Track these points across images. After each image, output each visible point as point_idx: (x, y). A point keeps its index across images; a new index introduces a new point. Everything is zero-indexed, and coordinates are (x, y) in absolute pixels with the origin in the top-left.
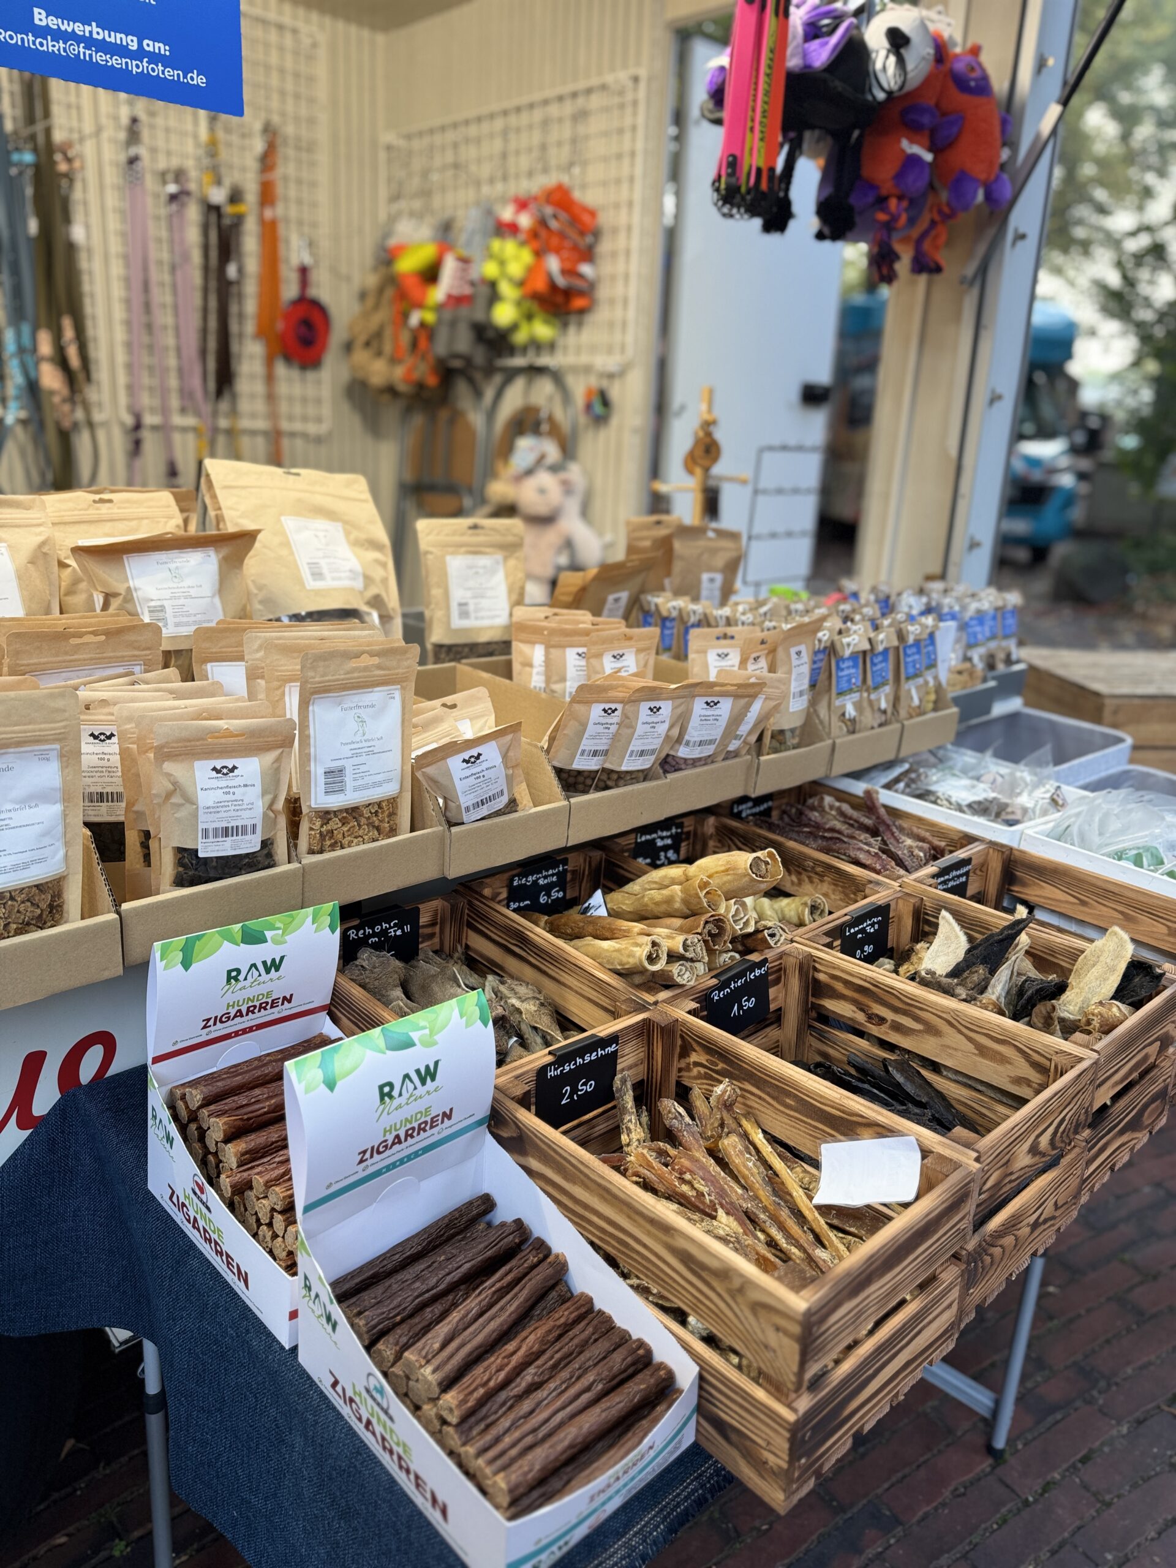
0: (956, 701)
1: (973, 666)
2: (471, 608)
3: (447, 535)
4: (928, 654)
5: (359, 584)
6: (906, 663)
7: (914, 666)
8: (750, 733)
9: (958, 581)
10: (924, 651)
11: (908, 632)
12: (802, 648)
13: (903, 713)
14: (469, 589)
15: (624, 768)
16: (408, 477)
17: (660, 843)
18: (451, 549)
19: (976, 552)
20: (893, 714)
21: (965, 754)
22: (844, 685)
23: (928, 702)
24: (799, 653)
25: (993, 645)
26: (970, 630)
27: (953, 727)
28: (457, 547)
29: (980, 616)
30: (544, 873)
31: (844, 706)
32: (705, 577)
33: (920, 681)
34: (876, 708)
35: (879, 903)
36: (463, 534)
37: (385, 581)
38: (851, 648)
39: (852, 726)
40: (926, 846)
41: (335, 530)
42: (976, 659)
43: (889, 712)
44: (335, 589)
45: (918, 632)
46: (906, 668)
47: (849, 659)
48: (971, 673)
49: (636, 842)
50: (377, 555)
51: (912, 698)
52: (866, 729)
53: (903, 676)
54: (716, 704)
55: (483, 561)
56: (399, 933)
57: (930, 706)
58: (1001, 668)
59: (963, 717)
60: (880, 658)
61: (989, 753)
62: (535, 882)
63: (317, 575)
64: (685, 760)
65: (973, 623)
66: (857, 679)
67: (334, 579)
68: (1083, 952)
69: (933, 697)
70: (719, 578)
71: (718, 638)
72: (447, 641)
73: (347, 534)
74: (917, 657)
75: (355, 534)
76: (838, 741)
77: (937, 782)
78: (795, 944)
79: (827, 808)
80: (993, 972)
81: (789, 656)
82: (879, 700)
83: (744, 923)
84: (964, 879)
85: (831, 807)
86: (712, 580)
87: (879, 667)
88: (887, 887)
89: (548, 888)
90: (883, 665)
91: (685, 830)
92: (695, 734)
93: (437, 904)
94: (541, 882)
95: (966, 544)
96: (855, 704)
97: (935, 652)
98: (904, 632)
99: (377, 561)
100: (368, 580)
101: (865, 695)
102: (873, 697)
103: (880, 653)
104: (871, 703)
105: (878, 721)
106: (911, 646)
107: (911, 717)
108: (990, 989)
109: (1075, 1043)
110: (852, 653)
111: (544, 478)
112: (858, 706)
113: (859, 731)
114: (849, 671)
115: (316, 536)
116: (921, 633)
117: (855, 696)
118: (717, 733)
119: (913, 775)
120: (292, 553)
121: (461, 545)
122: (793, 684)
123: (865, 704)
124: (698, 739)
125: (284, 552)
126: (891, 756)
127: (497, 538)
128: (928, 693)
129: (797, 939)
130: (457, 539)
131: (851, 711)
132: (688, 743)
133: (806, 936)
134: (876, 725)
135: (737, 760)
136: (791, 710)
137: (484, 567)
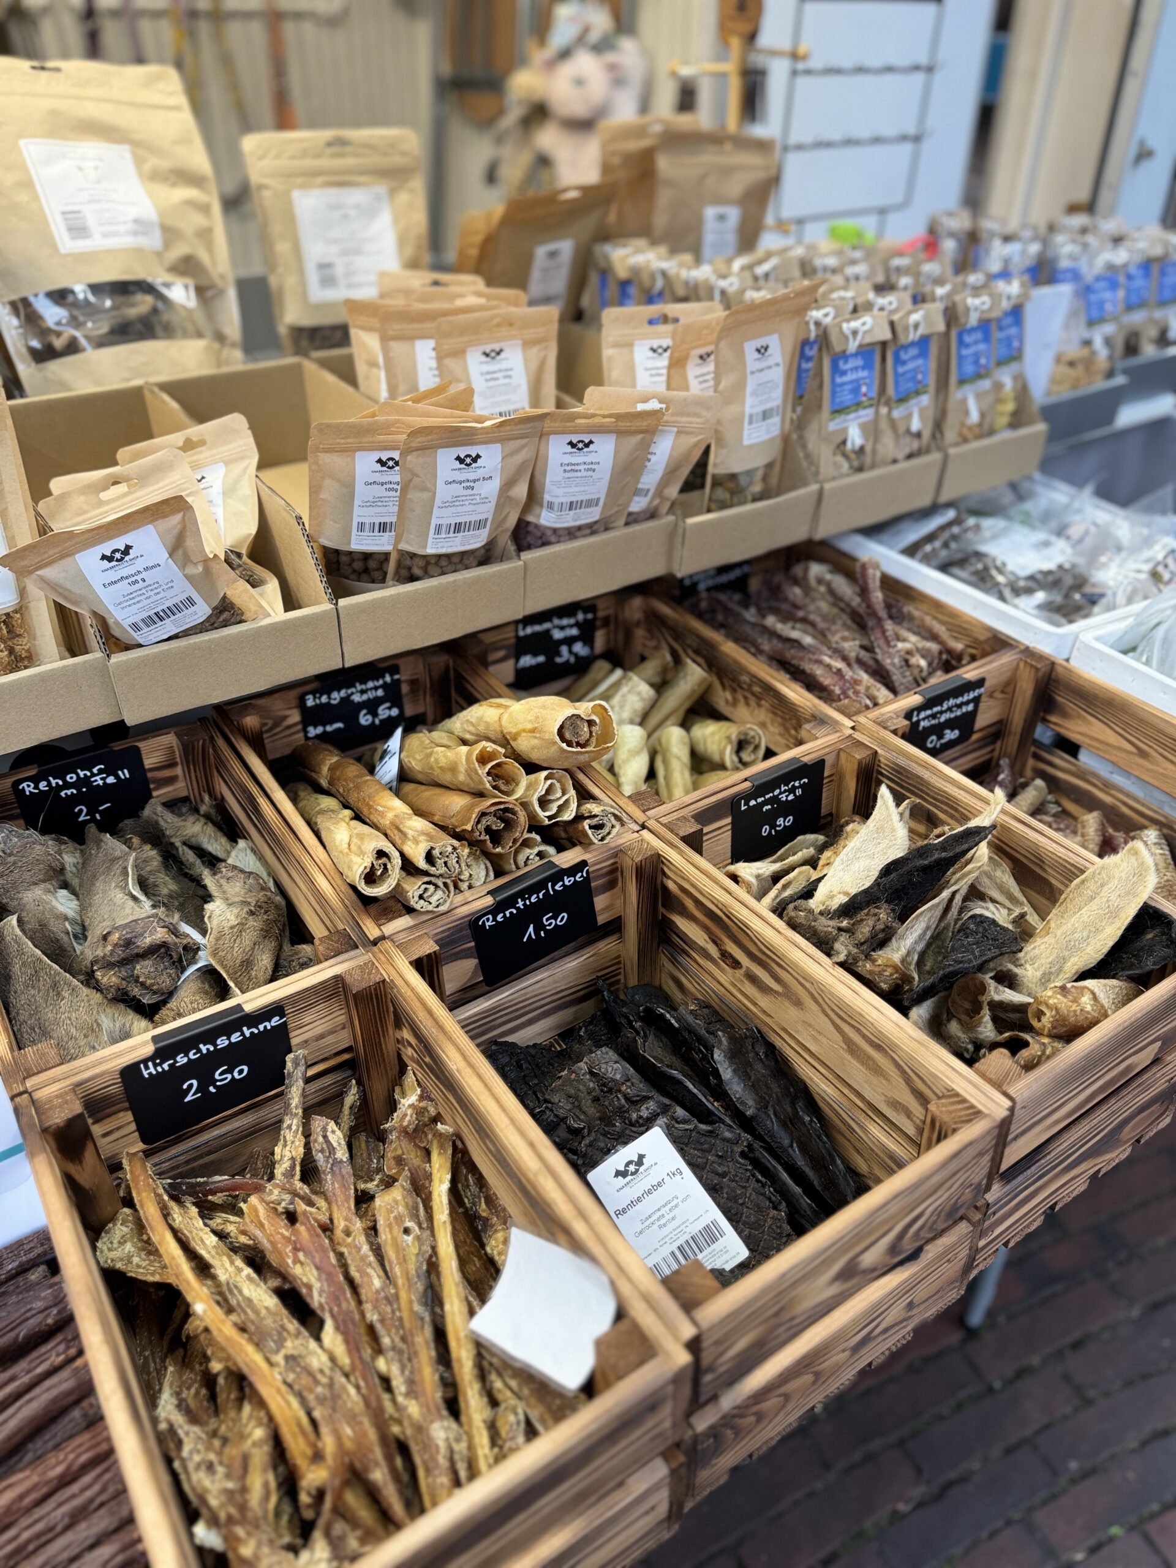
0: (1049, 413)
1: (1094, 353)
2: (339, 270)
3: (293, 157)
4: (1008, 340)
5: (154, 241)
6: (960, 357)
7: (976, 362)
8: (665, 482)
9: (1111, 212)
10: (997, 335)
11: (967, 310)
12: (773, 341)
13: (950, 435)
14: (335, 241)
15: (430, 550)
16: (447, 69)
17: (557, 635)
18: (299, 180)
19: (1146, 166)
20: (933, 436)
21: (1055, 489)
22: (846, 397)
23: (1001, 414)
24: (762, 350)
25: (1137, 318)
26: (1093, 298)
27: (1037, 453)
28: (310, 177)
29: (1112, 276)
30: (359, 687)
31: (845, 430)
32: (710, 212)
33: (986, 384)
34: (901, 429)
35: (806, 759)
36: (318, 156)
37: (205, 235)
38: (859, 337)
39: (860, 460)
40: (934, 647)
41: (121, 155)
42: (1098, 343)
43: (926, 435)
44: (109, 251)
45: (986, 307)
46: (960, 365)
47: (856, 355)
48: (1088, 362)
49: (517, 637)
50: (188, 193)
51: (967, 413)
52: (885, 463)
53: (953, 379)
54: (587, 445)
55: (357, 197)
56: (111, 780)
57: (1005, 420)
58: (1149, 351)
59: (1052, 437)
60: (914, 351)
61: (1088, 490)
62: (346, 700)
63: (78, 230)
64: (555, 531)
65: (1102, 285)
66: (868, 386)
67: (105, 235)
68: (1083, 872)
69: (1010, 407)
70: (733, 214)
71: (651, 322)
72: (307, 321)
73: (139, 162)
74: (982, 347)
75: (153, 162)
76: (827, 486)
77: (995, 537)
78: (645, 833)
79: (813, 582)
80: (903, 918)
81: (741, 355)
82: (909, 417)
83: (560, 807)
84: (970, 707)
85: (820, 581)
86: (721, 218)
87: (910, 366)
88: (835, 725)
89: (372, 706)
90: (920, 362)
91: (601, 614)
92: (560, 492)
93: (169, 739)
94: (357, 698)
95: (1132, 151)
96: (863, 427)
97: (1021, 338)
98: (960, 309)
99: (190, 203)
100: (170, 233)
101: (884, 410)
102: (896, 414)
103: (912, 344)
104: (892, 423)
105: (907, 451)
106: (973, 330)
107: (965, 440)
108: (894, 942)
109: (983, 1075)
110: (860, 346)
111: (585, 63)
112: (872, 431)
113: (873, 467)
114: (854, 373)
115: (80, 169)
116: (990, 309)
117: (867, 414)
118: (598, 487)
119: (956, 530)
120: (36, 198)
121: (316, 173)
122: (749, 401)
123: (884, 425)
124: (567, 500)
125: (23, 197)
126: (925, 501)
127: (376, 160)
128: (1000, 401)
129: (652, 823)
130: (309, 163)
131: (855, 437)
132: (550, 506)
133: (664, 820)
134: (900, 456)
135: (651, 524)
136: (746, 442)
137: (357, 207)
